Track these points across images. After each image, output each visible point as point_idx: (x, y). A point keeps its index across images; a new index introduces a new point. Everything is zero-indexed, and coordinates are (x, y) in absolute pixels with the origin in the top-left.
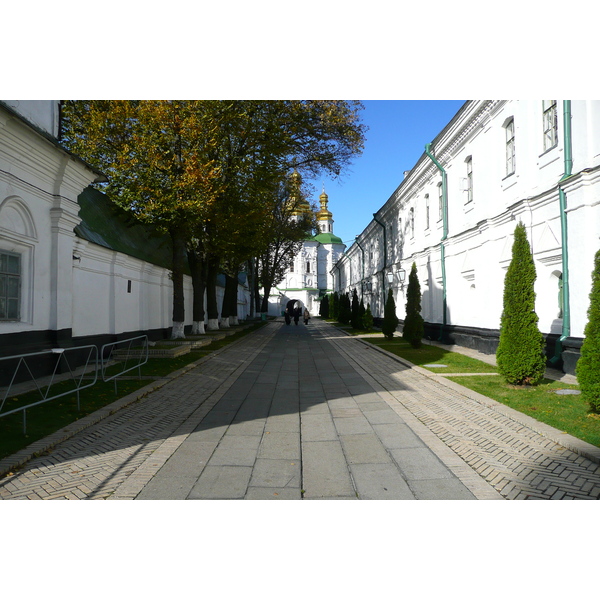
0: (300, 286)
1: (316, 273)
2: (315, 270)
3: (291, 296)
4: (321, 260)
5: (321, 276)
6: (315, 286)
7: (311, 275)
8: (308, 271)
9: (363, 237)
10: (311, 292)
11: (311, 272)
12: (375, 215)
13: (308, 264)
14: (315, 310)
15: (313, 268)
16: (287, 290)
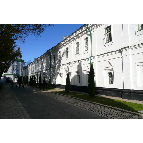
0: (11, 74)
1: (16, 70)
2: (16, 69)
3: (8, 76)
4: (18, 66)
5: (18, 71)
6: (16, 74)
7: (15, 70)
8: (14, 69)
9: (39, 59)
10: (14, 75)
11: (15, 69)
12: (48, 51)
13: (14, 67)
14: (16, 81)
15: (15, 68)
16: (6, 75)
